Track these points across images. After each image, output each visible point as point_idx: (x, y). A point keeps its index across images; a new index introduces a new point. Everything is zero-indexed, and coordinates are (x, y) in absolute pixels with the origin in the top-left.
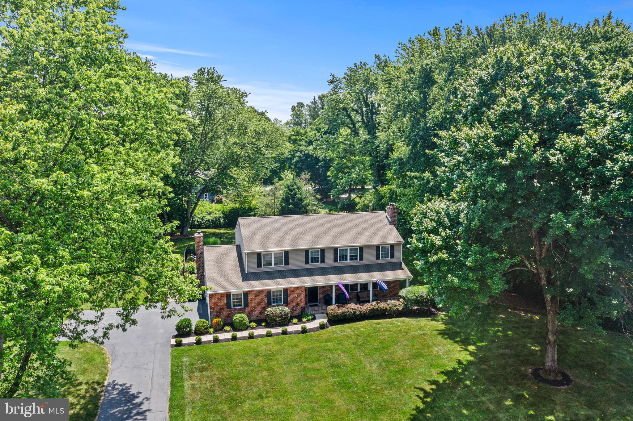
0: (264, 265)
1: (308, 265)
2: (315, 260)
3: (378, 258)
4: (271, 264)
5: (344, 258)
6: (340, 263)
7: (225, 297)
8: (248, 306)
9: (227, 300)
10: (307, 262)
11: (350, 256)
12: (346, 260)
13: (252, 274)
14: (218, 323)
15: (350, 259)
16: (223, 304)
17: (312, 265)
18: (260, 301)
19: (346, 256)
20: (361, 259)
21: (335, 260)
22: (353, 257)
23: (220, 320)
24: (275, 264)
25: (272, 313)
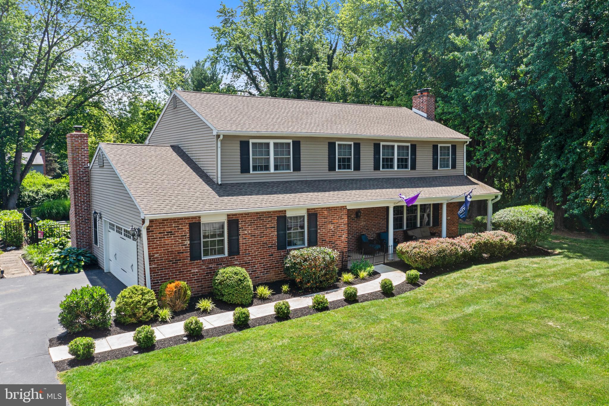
0: (255, 168)
1: (332, 173)
2: (345, 164)
3: (435, 167)
4: (267, 168)
5: (388, 164)
6: (384, 173)
7: (186, 229)
8: (238, 253)
9: (191, 239)
10: (332, 168)
11: (398, 159)
12: (392, 167)
13: (232, 185)
14: (179, 293)
15: (398, 168)
16: (181, 248)
17: (340, 174)
18: (264, 239)
19: (392, 160)
20: (413, 167)
21: (377, 168)
22: (402, 164)
23: (183, 284)
24: (276, 168)
25: (305, 260)
